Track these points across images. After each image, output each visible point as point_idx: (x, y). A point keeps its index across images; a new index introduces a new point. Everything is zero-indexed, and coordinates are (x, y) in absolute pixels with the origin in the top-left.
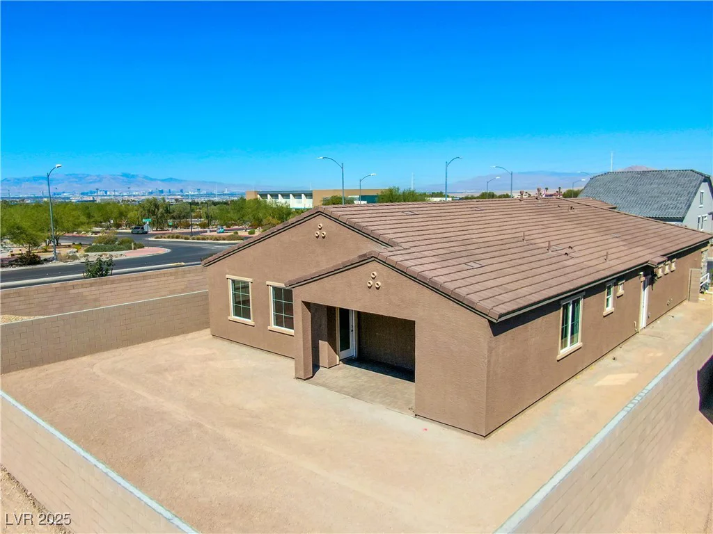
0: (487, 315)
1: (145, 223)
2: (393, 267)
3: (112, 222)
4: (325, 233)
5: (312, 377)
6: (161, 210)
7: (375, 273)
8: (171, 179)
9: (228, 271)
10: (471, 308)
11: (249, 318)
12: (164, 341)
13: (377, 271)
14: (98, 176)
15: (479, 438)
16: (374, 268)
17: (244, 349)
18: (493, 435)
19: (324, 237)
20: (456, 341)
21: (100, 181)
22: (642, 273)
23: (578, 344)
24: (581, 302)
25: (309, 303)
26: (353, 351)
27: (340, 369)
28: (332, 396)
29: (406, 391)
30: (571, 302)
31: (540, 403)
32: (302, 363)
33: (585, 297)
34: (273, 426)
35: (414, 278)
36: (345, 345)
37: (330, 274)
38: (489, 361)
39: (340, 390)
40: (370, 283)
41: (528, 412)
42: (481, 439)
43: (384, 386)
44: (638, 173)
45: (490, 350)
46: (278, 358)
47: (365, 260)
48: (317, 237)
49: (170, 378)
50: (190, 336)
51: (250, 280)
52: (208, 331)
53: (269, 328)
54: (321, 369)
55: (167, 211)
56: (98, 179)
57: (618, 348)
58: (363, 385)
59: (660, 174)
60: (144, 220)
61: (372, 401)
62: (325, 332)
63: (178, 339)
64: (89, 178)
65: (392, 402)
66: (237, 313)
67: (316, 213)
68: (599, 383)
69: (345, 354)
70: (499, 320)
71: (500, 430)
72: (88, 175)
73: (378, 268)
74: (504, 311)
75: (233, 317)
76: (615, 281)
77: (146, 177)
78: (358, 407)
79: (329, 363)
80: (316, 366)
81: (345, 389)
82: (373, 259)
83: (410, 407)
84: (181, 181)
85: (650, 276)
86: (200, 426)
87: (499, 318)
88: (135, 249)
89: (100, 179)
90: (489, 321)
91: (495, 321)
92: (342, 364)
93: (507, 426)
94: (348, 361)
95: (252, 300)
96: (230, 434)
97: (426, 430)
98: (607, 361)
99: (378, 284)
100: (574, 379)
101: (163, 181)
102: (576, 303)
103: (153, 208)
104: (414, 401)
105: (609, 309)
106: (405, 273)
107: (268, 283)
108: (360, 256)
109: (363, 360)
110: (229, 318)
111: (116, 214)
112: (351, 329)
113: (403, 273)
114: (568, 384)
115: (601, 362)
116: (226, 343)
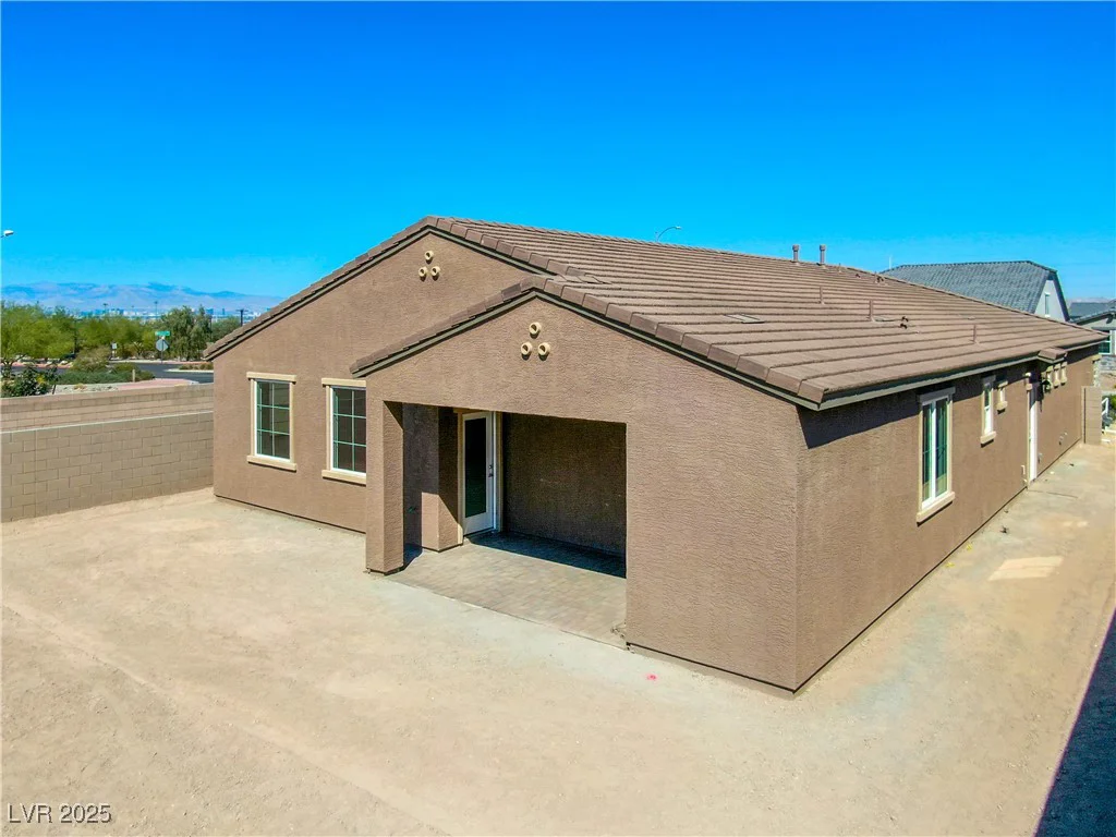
0: (795, 395)
1: (159, 338)
2: (576, 307)
3: (115, 346)
4: (438, 269)
5: (402, 569)
6: (196, 327)
7: (537, 324)
8: (227, 292)
9: (251, 364)
10: (757, 382)
11: (288, 458)
12: (114, 509)
13: (542, 319)
14: (110, 287)
15: (779, 696)
16: (536, 315)
17: (277, 521)
18: (811, 688)
19: (435, 278)
20: (721, 463)
21: (113, 295)
22: (1029, 374)
23: (948, 495)
24: (949, 407)
25: (400, 405)
26: (491, 518)
27: (464, 552)
28: (440, 605)
29: (603, 594)
30: (933, 402)
31: (893, 616)
32: (382, 537)
33: (955, 399)
34: (293, 675)
35: (621, 327)
36: (476, 505)
37: (442, 336)
38: (800, 506)
39: (460, 594)
40: (526, 348)
41: (872, 634)
42: (788, 698)
43: (554, 584)
44: (948, 266)
45: (803, 481)
46: (339, 534)
47: (513, 300)
48: (423, 279)
49: (95, 576)
50: (173, 499)
51: (292, 378)
52: (210, 491)
53: (325, 473)
54: (424, 553)
55: (207, 329)
56: (111, 291)
57: (1002, 513)
58: (510, 584)
59: (981, 267)
60: (157, 333)
61: (528, 615)
62: (434, 475)
63: (146, 504)
64: (95, 289)
65: (571, 617)
66: (265, 448)
67: (422, 230)
68: (997, 575)
69: (476, 522)
70: (826, 406)
71: (825, 675)
72: (95, 286)
73: (544, 313)
74: (833, 387)
75: (257, 456)
76: (994, 378)
77: (187, 290)
78: (497, 628)
79: (442, 541)
80: (412, 547)
81: (470, 592)
82: (534, 294)
83: (614, 624)
84: (241, 296)
85: (1038, 384)
86: (116, 677)
87: (824, 400)
88: (137, 380)
89: (113, 291)
90: (801, 409)
91: (814, 407)
92: (468, 544)
93: (836, 664)
94: (481, 538)
95: (295, 418)
96: (182, 696)
97: (653, 677)
98: (991, 533)
99: (543, 348)
100: (942, 568)
101: (215, 295)
102: (941, 406)
103: (183, 322)
104: (624, 613)
105: (988, 432)
106: (603, 317)
107: (325, 381)
108: (505, 292)
109: (512, 534)
110: (250, 458)
111: (122, 333)
112: (488, 472)
113: (599, 317)
114: (936, 575)
115: (982, 537)
116: (239, 510)
